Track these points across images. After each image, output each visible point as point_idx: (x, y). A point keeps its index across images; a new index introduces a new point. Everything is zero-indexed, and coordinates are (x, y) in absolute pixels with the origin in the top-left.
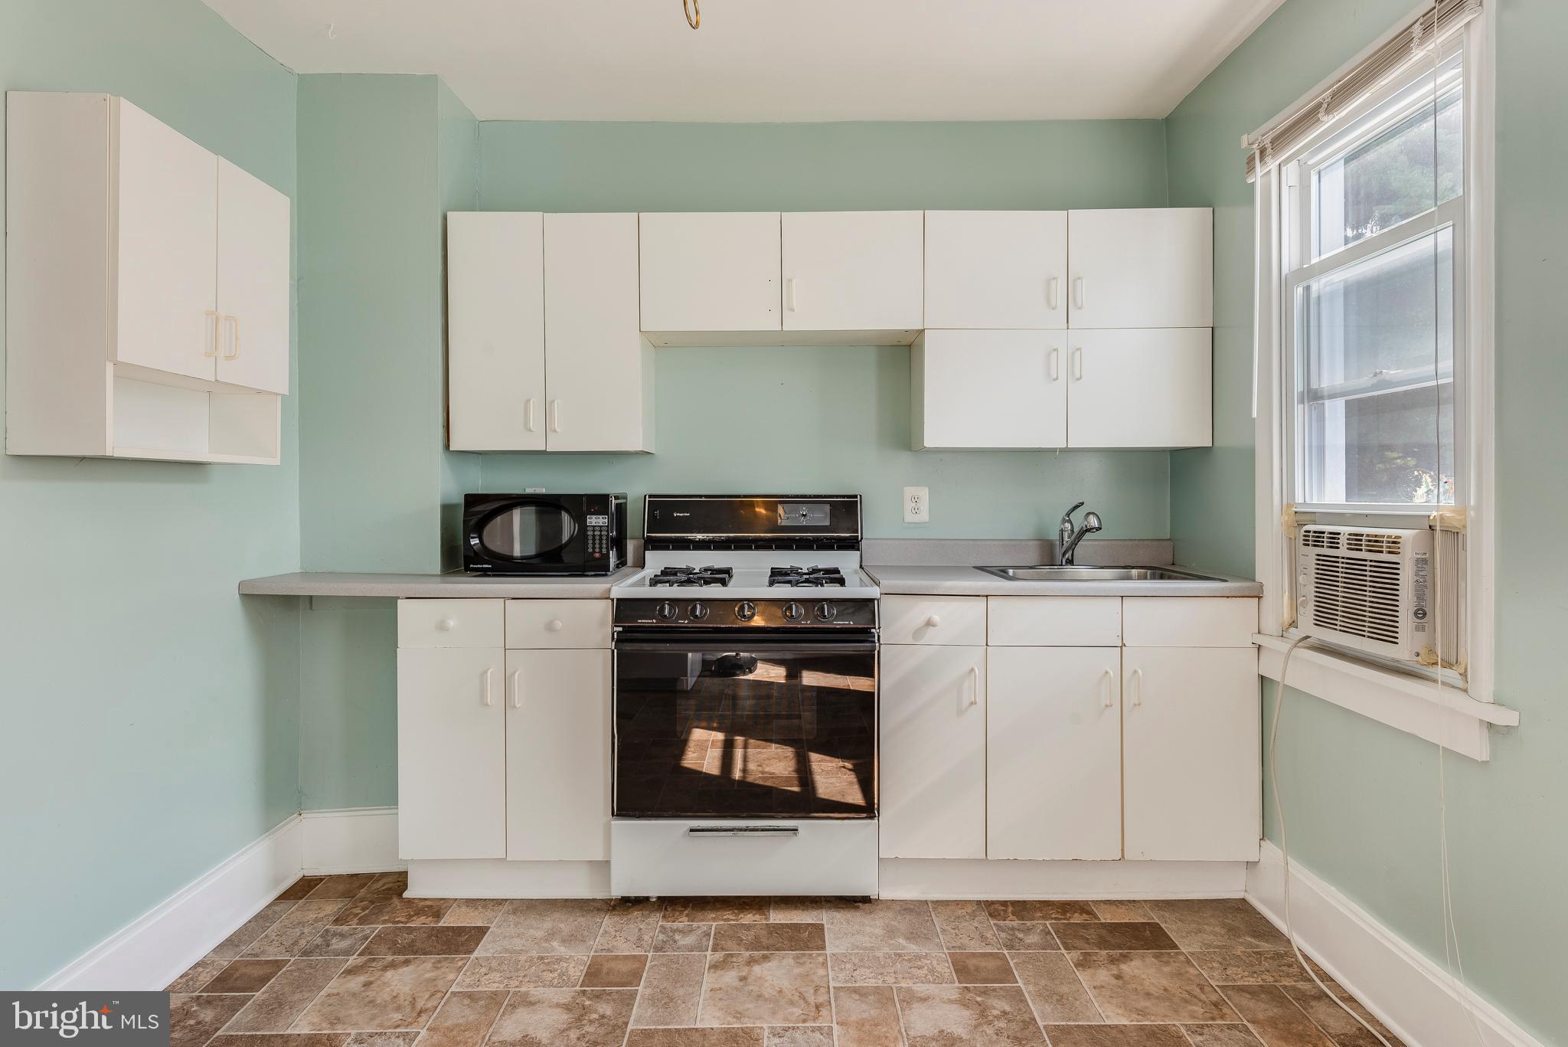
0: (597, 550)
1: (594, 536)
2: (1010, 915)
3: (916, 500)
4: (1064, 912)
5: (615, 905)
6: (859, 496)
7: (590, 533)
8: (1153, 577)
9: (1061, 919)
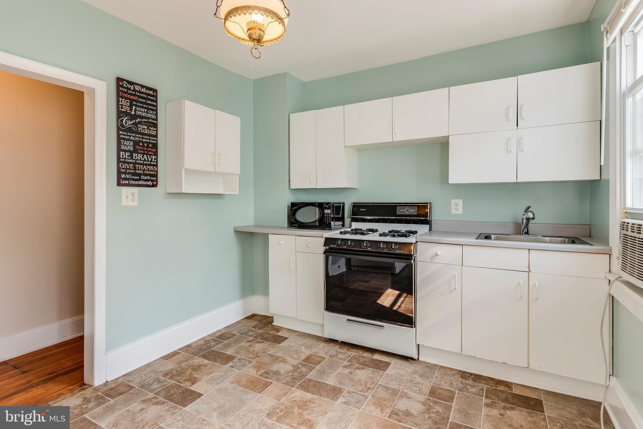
0: (327, 221)
1: (326, 216)
2: (470, 379)
3: (456, 205)
4: (496, 385)
5: (327, 340)
6: (429, 203)
7: (325, 215)
8: (569, 243)
9: (493, 386)
